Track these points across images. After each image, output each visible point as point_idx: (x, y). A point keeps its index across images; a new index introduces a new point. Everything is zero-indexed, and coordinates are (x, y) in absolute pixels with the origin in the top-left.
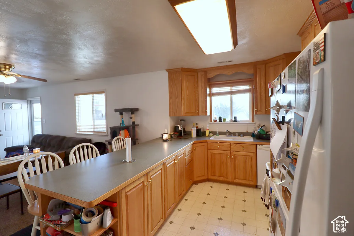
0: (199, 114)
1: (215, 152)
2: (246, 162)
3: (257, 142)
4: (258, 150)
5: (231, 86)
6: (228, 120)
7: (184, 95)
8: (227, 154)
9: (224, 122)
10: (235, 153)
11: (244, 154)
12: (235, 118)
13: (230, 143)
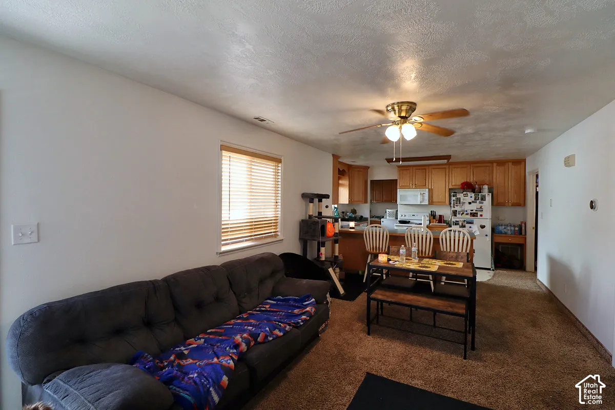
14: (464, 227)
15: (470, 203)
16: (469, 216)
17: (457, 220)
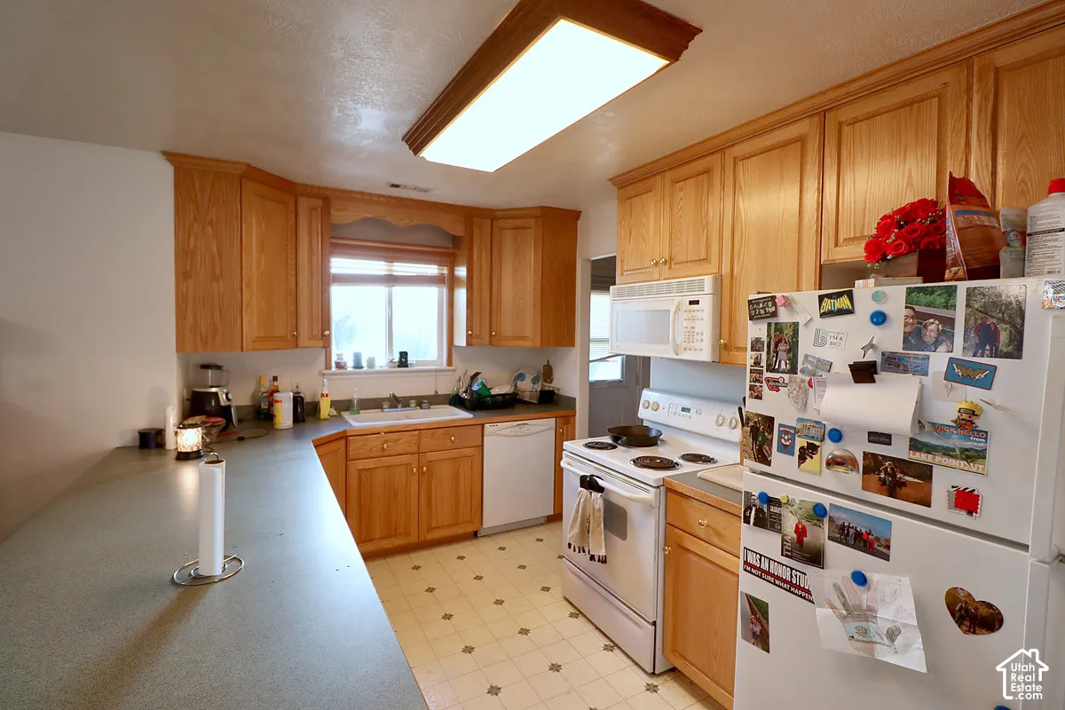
0: (300, 344)
1: (369, 464)
2: (458, 474)
3: (482, 417)
4: (485, 438)
5: (390, 260)
6: (382, 362)
7: (251, 268)
8: (408, 466)
9: (371, 370)
10: (431, 456)
11: (454, 453)
12: (404, 355)
13: (418, 430)
14: (816, 558)
15: (863, 373)
16: (852, 480)
17: (777, 490)
